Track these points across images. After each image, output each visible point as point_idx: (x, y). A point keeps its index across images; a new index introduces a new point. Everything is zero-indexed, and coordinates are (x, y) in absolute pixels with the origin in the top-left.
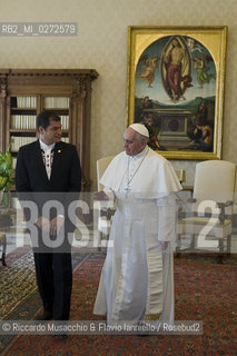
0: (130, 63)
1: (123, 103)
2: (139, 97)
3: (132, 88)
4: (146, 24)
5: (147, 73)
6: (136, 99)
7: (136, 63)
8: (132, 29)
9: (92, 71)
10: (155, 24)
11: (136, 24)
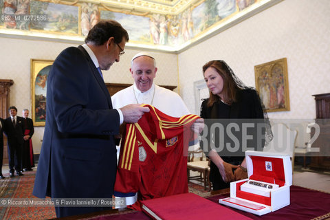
0: (32, 77)
1: (29, 98)
2: (37, 94)
3: (34, 90)
4: (40, 58)
5: (41, 83)
6: (36, 96)
7: (35, 77)
8: (33, 60)
9: (11, 80)
10: (44, 59)
11: (35, 58)
